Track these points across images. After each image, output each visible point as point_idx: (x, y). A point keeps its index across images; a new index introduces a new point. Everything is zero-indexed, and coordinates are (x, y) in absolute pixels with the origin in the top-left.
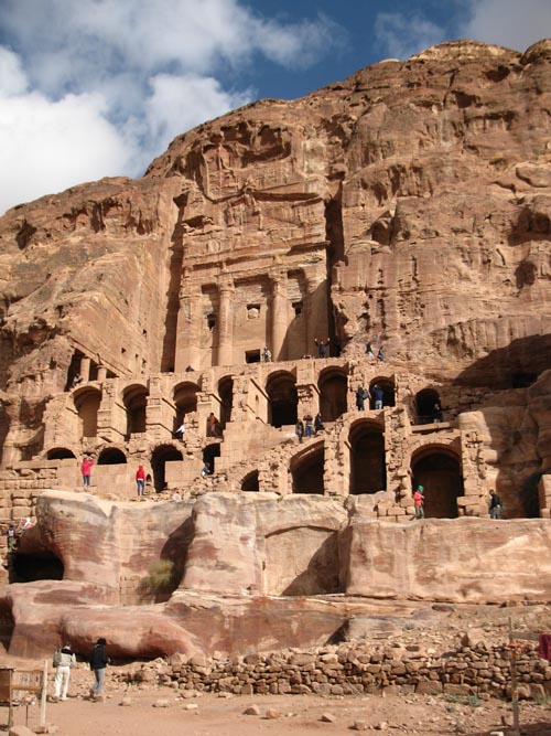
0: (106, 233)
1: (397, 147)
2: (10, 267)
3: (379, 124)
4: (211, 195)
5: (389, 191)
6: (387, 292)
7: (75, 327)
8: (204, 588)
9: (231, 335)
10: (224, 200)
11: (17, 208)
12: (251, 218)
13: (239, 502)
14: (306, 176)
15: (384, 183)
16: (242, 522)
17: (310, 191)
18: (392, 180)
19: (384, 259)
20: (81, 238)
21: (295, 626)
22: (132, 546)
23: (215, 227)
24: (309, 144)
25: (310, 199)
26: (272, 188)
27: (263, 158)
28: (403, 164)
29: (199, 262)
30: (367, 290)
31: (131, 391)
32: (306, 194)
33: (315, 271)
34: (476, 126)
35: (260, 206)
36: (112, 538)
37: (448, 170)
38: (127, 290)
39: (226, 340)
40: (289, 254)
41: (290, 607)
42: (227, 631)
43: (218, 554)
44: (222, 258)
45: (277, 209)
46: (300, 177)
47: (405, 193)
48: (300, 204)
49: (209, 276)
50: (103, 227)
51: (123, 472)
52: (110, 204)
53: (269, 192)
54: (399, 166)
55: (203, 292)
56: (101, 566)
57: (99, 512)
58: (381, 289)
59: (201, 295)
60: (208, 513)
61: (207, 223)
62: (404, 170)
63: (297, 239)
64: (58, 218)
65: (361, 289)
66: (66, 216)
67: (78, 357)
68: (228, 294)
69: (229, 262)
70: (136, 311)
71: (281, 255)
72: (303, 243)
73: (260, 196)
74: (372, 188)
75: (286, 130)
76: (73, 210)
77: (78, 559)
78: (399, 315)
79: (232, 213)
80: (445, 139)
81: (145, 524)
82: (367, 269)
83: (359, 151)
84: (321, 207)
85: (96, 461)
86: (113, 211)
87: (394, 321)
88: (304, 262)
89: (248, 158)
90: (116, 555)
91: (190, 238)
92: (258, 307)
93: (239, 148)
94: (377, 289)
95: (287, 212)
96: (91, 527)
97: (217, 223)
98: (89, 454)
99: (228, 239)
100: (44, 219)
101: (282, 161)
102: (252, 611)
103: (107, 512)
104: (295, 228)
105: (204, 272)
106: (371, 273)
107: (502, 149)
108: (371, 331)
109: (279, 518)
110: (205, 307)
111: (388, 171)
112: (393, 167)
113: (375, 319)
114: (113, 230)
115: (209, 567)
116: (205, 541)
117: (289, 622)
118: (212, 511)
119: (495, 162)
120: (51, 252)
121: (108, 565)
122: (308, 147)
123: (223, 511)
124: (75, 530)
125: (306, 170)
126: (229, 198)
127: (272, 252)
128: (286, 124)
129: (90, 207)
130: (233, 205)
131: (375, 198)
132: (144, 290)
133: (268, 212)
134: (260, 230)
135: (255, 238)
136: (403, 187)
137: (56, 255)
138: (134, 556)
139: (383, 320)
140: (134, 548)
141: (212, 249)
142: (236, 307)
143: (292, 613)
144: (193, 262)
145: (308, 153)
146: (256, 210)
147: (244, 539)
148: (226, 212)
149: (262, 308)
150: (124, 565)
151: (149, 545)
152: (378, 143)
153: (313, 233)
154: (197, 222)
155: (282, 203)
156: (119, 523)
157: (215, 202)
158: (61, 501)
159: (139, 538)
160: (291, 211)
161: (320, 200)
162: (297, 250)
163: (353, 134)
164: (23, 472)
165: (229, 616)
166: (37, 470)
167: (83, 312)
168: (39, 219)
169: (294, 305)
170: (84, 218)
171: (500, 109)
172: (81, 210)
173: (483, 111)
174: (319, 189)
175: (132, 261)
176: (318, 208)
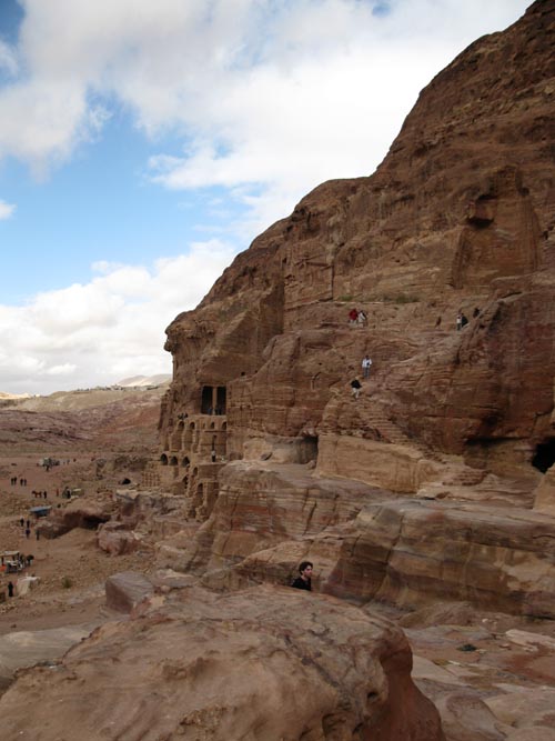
7: (202, 375)
10: (298, 264)
12: (307, 278)
20: (243, 293)
23: (296, 283)
24: (331, 221)
34: (398, 206)
37: (373, 249)
45: (316, 273)
46: (323, 249)
61: (292, 280)
67: (208, 390)
70: (254, 346)
80: (383, 218)
86: (256, 273)
89: (308, 233)
95: (320, 275)
97: (297, 279)
99: (300, 291)
101: (317, 238)
105: (291, 313)
107: (401, 230)
111: (350, 250)
119: (398, 240)
129: (248, 271)
133: (312, 274)
134: (310, 286)
141: (294, 298)
145: (331, 228)
146: (308, 272)
155: (317, 268)
170: (247, 277)
171: (407, 193)
172: (244, 274)
173: (399, 195)
174: (329, 259)
175: (248, 318)
176: (330, 272)
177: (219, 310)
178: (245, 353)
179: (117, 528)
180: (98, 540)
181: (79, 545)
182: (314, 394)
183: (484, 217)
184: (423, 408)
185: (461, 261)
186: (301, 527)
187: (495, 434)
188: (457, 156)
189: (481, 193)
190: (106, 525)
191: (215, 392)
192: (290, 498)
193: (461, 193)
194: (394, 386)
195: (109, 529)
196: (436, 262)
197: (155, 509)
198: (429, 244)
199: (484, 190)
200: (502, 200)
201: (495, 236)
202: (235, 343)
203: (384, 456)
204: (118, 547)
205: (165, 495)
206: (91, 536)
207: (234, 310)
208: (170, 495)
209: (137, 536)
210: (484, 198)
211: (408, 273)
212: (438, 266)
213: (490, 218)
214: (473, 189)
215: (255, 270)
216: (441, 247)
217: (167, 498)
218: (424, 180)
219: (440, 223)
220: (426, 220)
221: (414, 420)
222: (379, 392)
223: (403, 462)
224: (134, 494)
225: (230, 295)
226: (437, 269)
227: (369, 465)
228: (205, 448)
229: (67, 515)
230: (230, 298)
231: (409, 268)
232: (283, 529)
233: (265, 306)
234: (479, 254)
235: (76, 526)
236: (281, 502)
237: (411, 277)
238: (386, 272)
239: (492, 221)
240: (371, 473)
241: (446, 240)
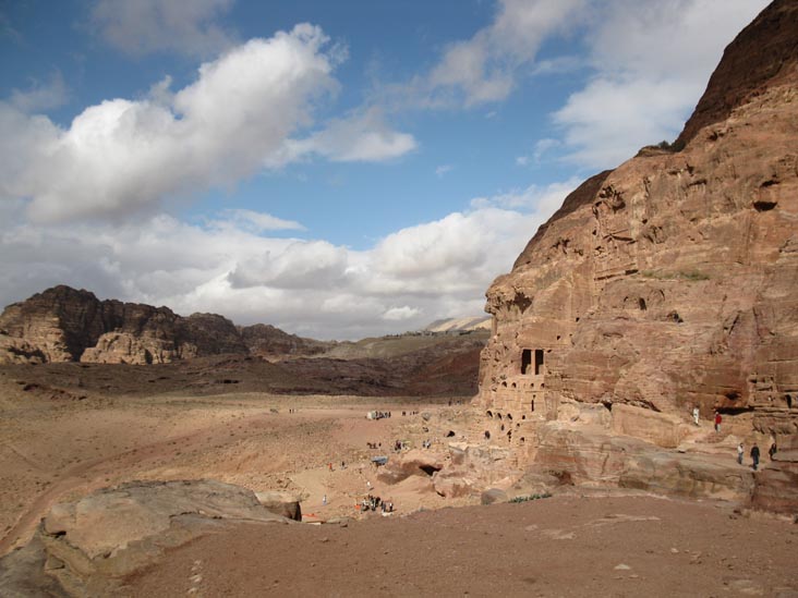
12: (615, 250)
14: (632, 223)
20: (556, 263)
23: (605, 254)
24: (635, 198)
26: (619, 233)
34: (692, 189)
37: (671, 228)
38: (559, 304)
45: (622, 246)
46: (629, 224)
48: (629, 243)
50: (566, 253)
61: (601, 251)
64: (551, 248)
67: (526, 352)
70: (569, 311)
75: (624, 193)
80: (680, 199)
86: (569, 244)
89: (615, 209)
95: (626, 247)
101: (623, 213)
107: (695, 211)
114: (569, 255)
119: (693, 220)
122: (635, 201)
125: (634, 217)
133: (619, 247)
134: (617, 258)
145: (635, 205)
146: (615, 245)
155: (623, 242)
170: (560, 247)
171: (700, 177)
172: (559, 243)
173: (693, 180)
174: (634, 234)
175: (562, 286)
176: (635, 245)
177: (535, 277)
178: (560, 319)
179: (450, 476)
180: (434, 485)
181: (417, 489)
182: (610, 372)
183: (768, 201)
184: (686, 386)
185: (748, 241)
186: (598, 471)
187: (737, 406)
188: (743, 145)
189: (764, 180)
190: (440, 473)
191: (533, 354)
192: (590, 451)
193: (747, 179)
194: (667, 368)
195: (443, 476)
196: (725, 242)
197: (483, 459)
198: (719, 225)
199: (768, 178)
200: (784, 185)
201: (778, 217)
202: (551, 310)
203: (657, 421)
204: (451, 491)
205: (491, 447)
206: (427, 481)
207: (550, 277)
208: (496, 447)
209: (469, 482)
210: (767, 184)
211: (702, 251)
212: (727, 245)
213: (774, 201)
214: (758, 176)
215: (567, 241)
216: (730, 227)
217: (493, 450)
218: (715, 167)
219: (730, 206)
220: (717, 203)
221: (680, 394)
222: (656, 373)
223: (669, 426)
224: (464, 446)
225: (546, 262)
226: (727, 249)
227: (646, 427)
228: (525, 406)
229: (405, 464)
230: (545, 266)
231: (704, 246)
232: (585, 473)
233: (578, 275)
234: (765, 233)
235: (412, 474)
236: (584, 453)
237: (704, 255)
238: (682, 250)
239: (775, 204)
240: (647, 434)
241: (734, 222)
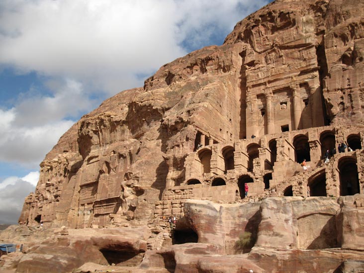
0: (208, 74)
1: (352, 13)
2: (163, 94)
3: (341, 3)
4: (257, 50)
5: (349, 37)
6: (352, 90)
7: (197, 120)
8: (267, 245)
9: (273, 118)
10: (264, 51)
11: (165, 66)
12: (279, 59)
13: (283, 202)
14: (304, 35)
15: (346, 34)
16: (285, 212)
17: (307, 42)
18: (350, 31)
19: (350, 73)
20: (196, 77)
21: (315, 265)
22: (230, 225)
23: (261, 65)
24: (304, 18)
25: (308, 46)
26: (287, 43)
27: (282, 28)
28: (356, 22)
29: (254, 83)
30: (342, 90)
31: (226, 149)
32: (305, 44)
33: (314, 82)
35: (282, 52)
36: (221, 222)
38: (220, 100)
39: (271, 121)
40: (299, 75)
41: (312, 255)
42: (280, 268)
43: (274, 228)
44: (266, 80)
45: (291, 53)
46: (301, 35)
47: (358, 37)
48: (303, 50)
49: (260, 90)
50: (206, 70)
51: (225, 189)
52: (208, 59)
53: (286, 45)
54: (354, 23)
55: (258, 98)
56: (216, 236)
57: (214, 209)
58: (349, 88)
59: (257, 99)
60: (268, 208)
61: (257, 64)
62: (356, 25)
63: (303, 67)
64: (184, 69)
65: (338, 89)
66: (188, 67)
67: (199, 134)
68: (270, 98)
69: (270, 82)
70: (225, 110)
71: (295, 76)
72: (306, 69)
73: (282, 47)
74: (340, 36)
75: (292, 12)
76: (191, 64)
77: (205, 232)
78: (360, 101)
79: (269, 57)
81: (236, 214)
82: (341, 79)
83: (331, 18)
84: (313, 50)
85: (211, 185)
87: (357, 105)
88: (308, 78)
89: (274, 29)
90: (223, 230)
91: (249, 72)
92: (286, 103)
93: (269, 25)
94: (347, 89)
95: (297, 54)
96: (210, 216)
97: (262, 63)
98: (207, 181)
99: (268, 71)
100: (178, 70)
101: (292, 29)
102: (292, 257)
103: (218, 209)
104: (301, 61)
105: (257, 88)
106: (343, 81)
108: (346, 111)
109: (304, 209)
110: (259, 105)
111: (348, 27)
112: (350, 25)
113: (347, 104)
114: (211, 71)
115: (270, 235)
116: (267, 222)
117: (312, 263)
118: (269, 207)
120: (182, 85)
121: (219, 235)
122: (304, 20)
123: (275, 207)
124: (203, 218)
125: (304, 32)
126: (267, 50)
127: (291, 75)
128: (292, 10)
129: (199, 62)
130: (269, 53)
131: (342, 42)
132: (229, 99)
133: (287, 55)
134: (283, 64)
135: (281, 69)
136: (357, 34)
137: (185, 86)
138: (232, 230)
139: (352, 105)
140: (231, 226)
141: (260, 77)
142: (275, 104)
143: (313, 258)
144: (252, 84)
145: (304, 23)
146: (281, 55)
147: (287, 221)
148: (266, 57)
149: (288, 103)
150: (227, 235)
151: (239, 225)
152: (341, 13)
153: (311, 63)
154: (252, 64)
155: (293, 50)
156: (224, 214)
157: (260, 53)
158: (196, 205)
159: (233, 221)
160: (299, 53)
161: (313, 46)
162: (303, 73)
163: (327, 10)
164: (176, 191)
165: (281, 260)
166: (183, 190)
167: (200, 113)
168: (176, 70)
169: (304, 101)
172: (195, 64)
235: (88, 260)
